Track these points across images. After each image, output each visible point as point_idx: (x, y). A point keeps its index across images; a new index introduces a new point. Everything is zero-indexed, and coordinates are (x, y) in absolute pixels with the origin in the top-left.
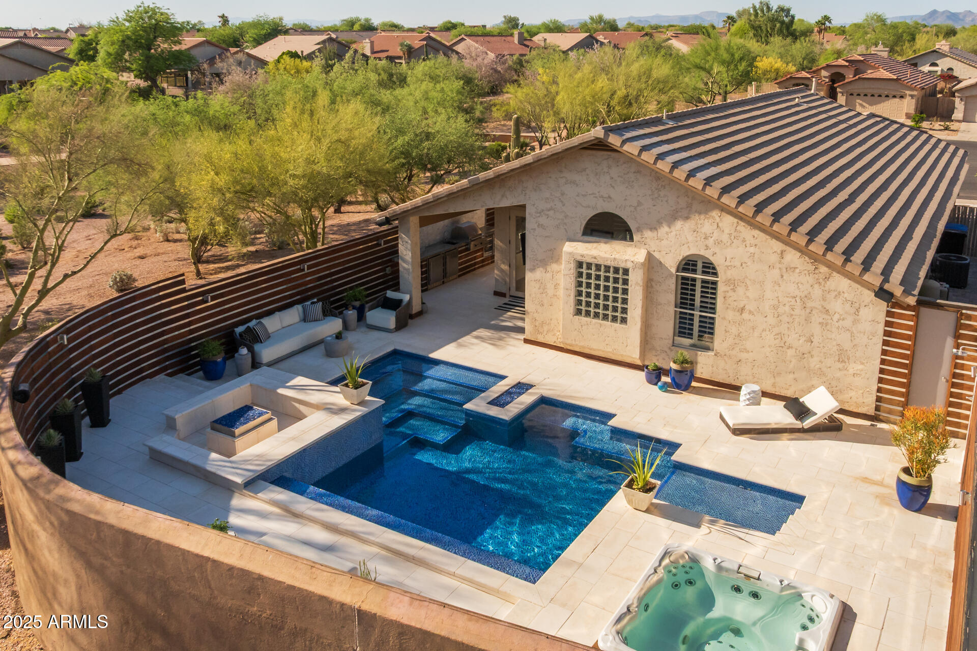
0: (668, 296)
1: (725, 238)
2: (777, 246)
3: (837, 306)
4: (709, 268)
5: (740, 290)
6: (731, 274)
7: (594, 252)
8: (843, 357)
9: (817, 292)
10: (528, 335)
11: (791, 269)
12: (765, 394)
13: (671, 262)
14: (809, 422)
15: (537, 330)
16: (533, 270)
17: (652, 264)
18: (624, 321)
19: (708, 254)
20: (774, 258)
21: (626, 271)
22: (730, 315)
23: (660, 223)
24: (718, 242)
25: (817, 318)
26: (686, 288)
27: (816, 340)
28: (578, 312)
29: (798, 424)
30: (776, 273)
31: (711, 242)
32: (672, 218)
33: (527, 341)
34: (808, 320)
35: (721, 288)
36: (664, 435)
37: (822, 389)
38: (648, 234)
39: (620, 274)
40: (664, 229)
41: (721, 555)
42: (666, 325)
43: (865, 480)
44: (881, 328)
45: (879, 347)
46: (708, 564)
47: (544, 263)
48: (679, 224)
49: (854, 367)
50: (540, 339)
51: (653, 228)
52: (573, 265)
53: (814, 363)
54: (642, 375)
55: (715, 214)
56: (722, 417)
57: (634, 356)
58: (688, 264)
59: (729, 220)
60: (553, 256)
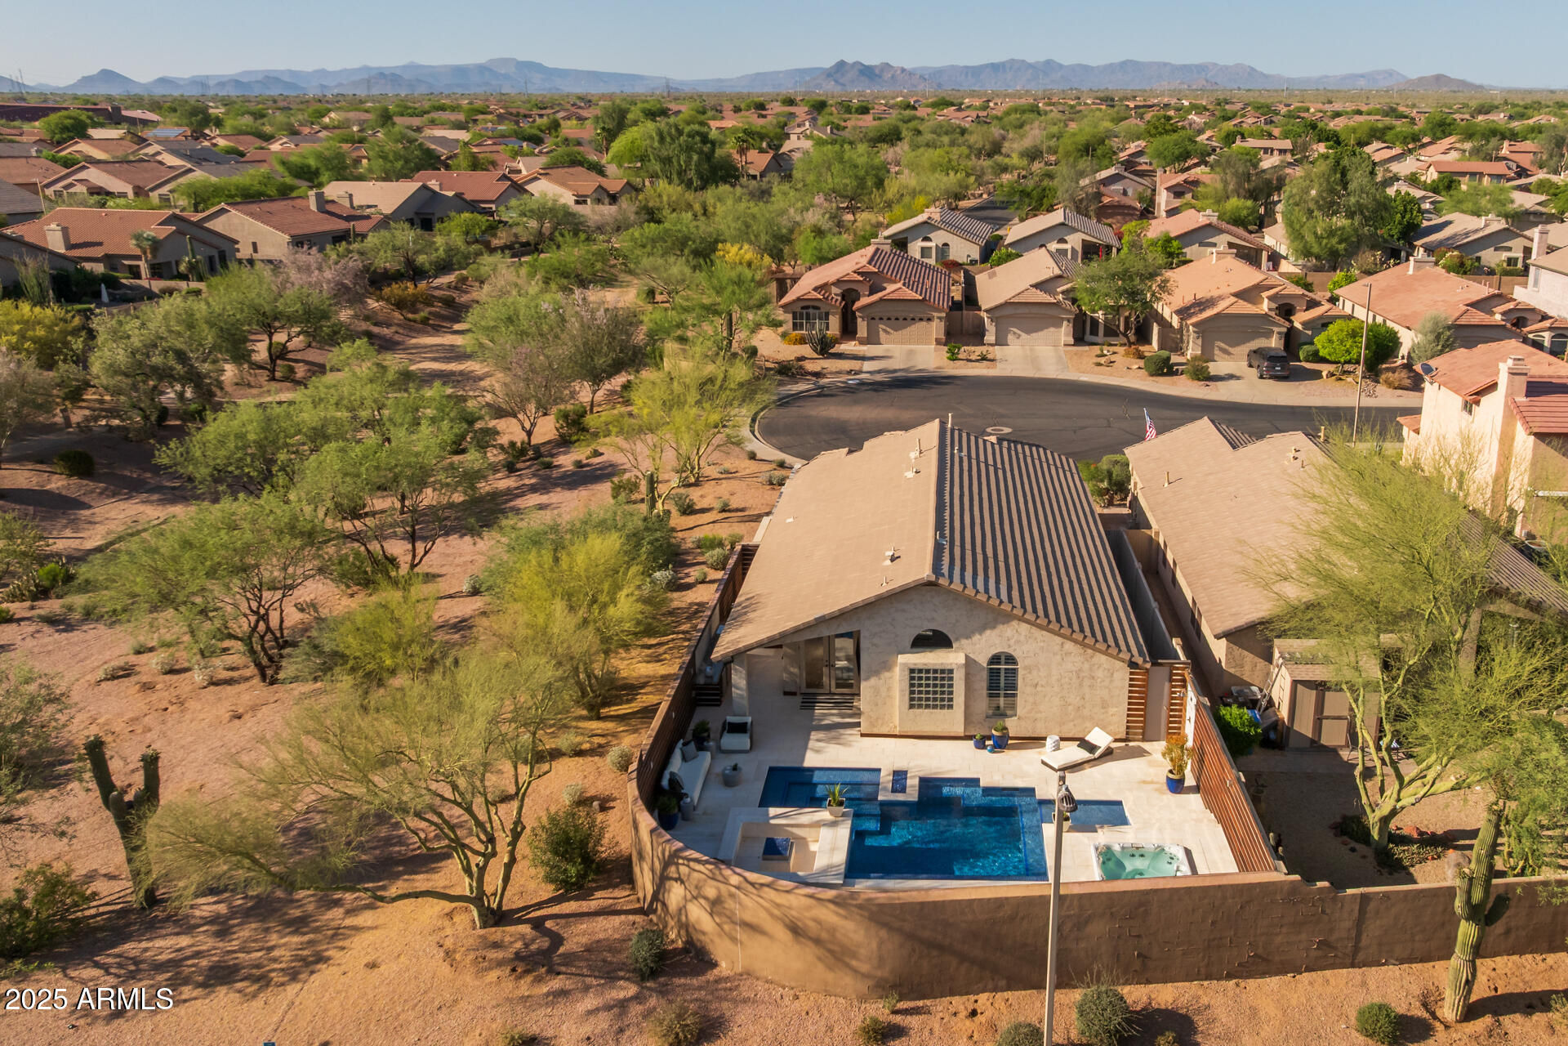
0: (982, 685)
1: (1022, 638)
2: (1058, 640)
3: (1100, 674)
4: (1011, 659)
5: (1035, 673)
6: (1027, 662)
7: (924, 661)
8: (1104, 705)
9: (1086, 666)
10: (864, 728)
11: (1069, 654)
12: (1062, 739)
13: (983, 660)
14: (1098, 753)
15: (872, 725)
16: (867, 679)
17: (970, 663)
18: (950, 707)
19: (1010, 651)
20: (1057, 648)
21: (951, 671)
22: (1029, 690)
23: (973, 633)
24: (1018, 642)
25: (1087, 682)
26: (994, 675)
27: (1087, 697)
28: (911, 706)
29: (1091, 756)
30: (1059, 657)
31: (1012, 642)
32: (982, 629)
33: (863, 735)
34: (1081, 685)
35: (1021, 673)
36: (1020, 784)
37: (1097, 729)
38: (964, 642)
39: (946, 674)
40: (977, 637)
41: (1122, 841)
42: (982, 704)
43: (1144, 782)
44: (1127, 682)
45: (1127, 695)
46: (1117, 848)
47: (876, 673)
48: (988, 632)
49: (1113, 710)
50: (876, 731)
51: (968, 637)
52: (907, 673)
53: (1086, 712)
54: (971, 743)
55: (1015, 623)
56: (1043, 763)
57: (960, 730)
58: (995, 659)
59: (1025, 626)
60: (887, 666)
